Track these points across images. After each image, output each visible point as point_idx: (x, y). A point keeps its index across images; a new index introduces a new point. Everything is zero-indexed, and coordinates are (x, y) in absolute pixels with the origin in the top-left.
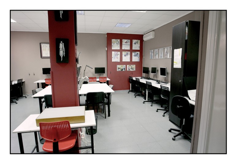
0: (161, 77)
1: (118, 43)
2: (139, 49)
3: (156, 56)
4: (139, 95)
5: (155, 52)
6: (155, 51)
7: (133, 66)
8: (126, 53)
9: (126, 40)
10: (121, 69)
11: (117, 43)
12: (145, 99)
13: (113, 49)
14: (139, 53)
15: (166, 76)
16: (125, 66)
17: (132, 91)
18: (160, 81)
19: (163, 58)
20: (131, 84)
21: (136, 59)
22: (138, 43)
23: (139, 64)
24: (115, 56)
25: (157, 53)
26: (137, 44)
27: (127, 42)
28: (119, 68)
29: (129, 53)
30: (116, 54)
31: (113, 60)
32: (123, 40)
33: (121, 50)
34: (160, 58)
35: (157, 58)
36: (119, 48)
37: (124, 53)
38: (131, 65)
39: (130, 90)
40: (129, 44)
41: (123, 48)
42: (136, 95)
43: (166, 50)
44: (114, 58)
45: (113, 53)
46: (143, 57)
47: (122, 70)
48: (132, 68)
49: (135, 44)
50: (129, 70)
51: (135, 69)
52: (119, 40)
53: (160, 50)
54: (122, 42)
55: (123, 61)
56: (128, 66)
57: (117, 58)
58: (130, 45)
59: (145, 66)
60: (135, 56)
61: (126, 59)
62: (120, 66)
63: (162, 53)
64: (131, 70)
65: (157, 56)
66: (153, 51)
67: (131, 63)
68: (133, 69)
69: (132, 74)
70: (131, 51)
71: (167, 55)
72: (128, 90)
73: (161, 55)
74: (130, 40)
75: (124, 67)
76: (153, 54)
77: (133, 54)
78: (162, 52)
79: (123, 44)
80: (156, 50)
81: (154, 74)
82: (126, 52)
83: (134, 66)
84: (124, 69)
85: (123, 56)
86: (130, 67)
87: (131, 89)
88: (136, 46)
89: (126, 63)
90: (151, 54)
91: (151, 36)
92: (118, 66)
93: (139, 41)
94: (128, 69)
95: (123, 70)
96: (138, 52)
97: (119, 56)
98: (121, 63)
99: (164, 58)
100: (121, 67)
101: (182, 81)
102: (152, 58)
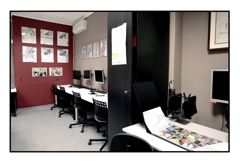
0: (96, 85)
1: (33, 33)
2: (67, 45)
3: (89, 54)
4: (66, 112)
5: (88, 49)
6: (88, 47)
7: (58, 70)
8: (48, 50)
9: (46, 31)
10: (39, 74)
11: (31, 34)
12: (75, 119)
13: (23, 41)
14: (67, 51)
15: (103, 83)
16: (46, 69)
17: (58, 106)
18: (95, 90)
19: (98, 56)
20: (56, 96)
21: (63, 59)
22: (65, 36)
23: (68, 67)
24: (28, 53)
25: (91, 50)
26: (64, 38)
27: (48, 33)
28: (36, 73)
29: (52, 50)
30: (29, 50)
31: (25, 60)
32: (42, 30)
33: (38, 45)
34: (94, 57)
35: (91, 57)
36: (35, 42)
37: (43, 50)
38: (56, 68)
39: (55, 105)
40: (52, 37)
41: (42, 43)
42: (62, 112)
43: (102, 44)
44: (27, 57)
45: (24, 48)
46: (74, 57)
47: (41, 75)
48: (56, 73)
49: (61, 37)
50: (53, 75)
51: (62, 74)
52: (35, 30)
53: (94, 45)
54: (40, 33)
55: (42, 62)
56: (50, 69)
57: (33, 57)
58: (54, 38)
59: (77, 69)
60: (62, 54)
61: (48, 58)
62: (38, 68)
63: (97, 50)
64: (56, 75)
65: (91, 53)
66: (85, 47)
67: (56, 64)
68: (59, 74)
69: (57, 80)
70: (55, 47)
71: (103, 52)
72: (52, 105)
73: (96, 52)
74: (53, 32)
75: (45, 71)
76: (85, 52)
77: (59, 52)
78: (97, 48)
79: (41, 35)
80: (90, 46)
81: (87, 79)
82: (48, 48)
83: (60, 70)
84: (45, 73)
85: (42, 54)
86: (55, 71)
87: (56, 103)
88: (63, 41)
89: (48, 65)
90: (83, 51)
91: (82, 27)
92: (34, 69)
93: (67, 34)
94: (50, 74)
95: (44, 75)
96: (65, 50)
97: (35, 54)
98: (40, 64)
99: (100, 56)
100: (39, 71)
101: (130, 91)
102: (84, 57)
